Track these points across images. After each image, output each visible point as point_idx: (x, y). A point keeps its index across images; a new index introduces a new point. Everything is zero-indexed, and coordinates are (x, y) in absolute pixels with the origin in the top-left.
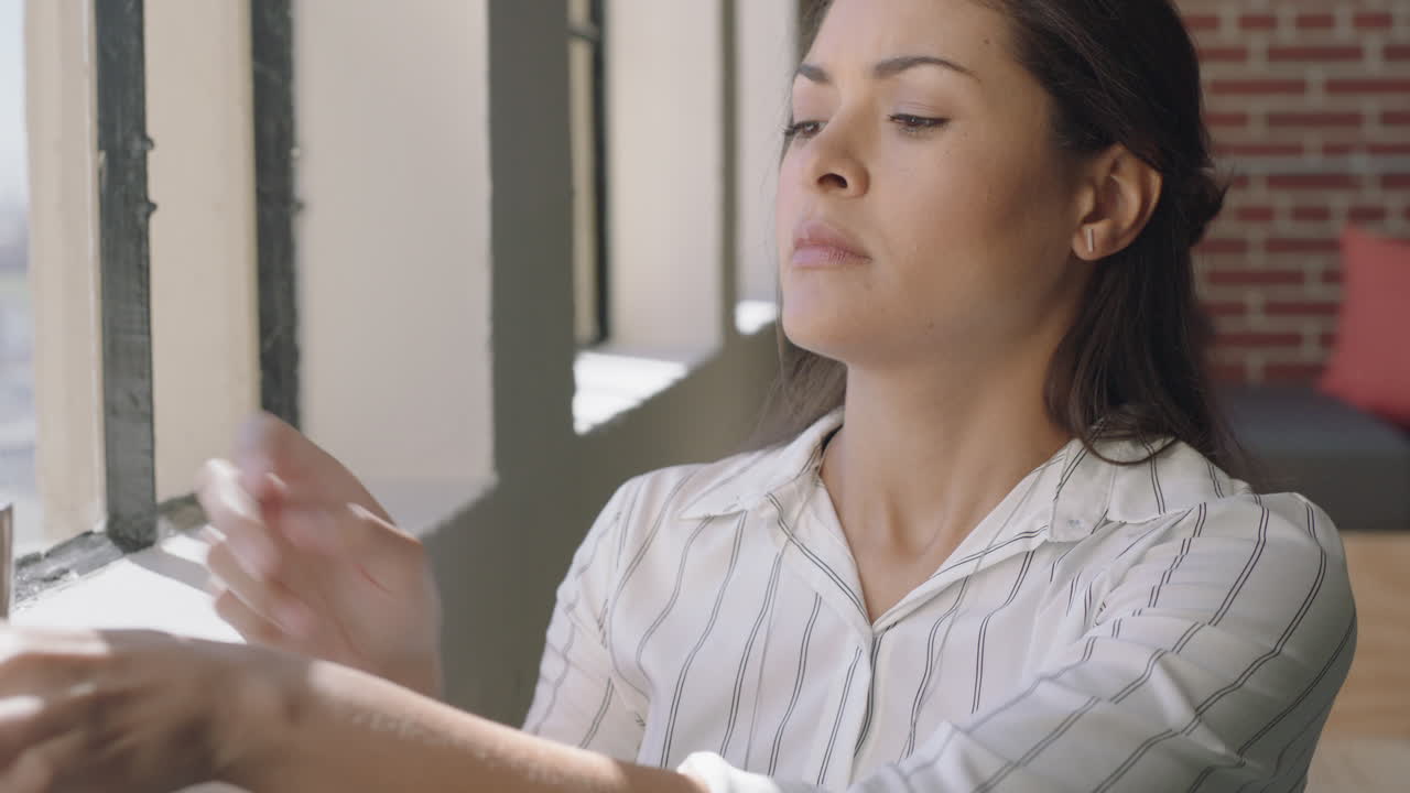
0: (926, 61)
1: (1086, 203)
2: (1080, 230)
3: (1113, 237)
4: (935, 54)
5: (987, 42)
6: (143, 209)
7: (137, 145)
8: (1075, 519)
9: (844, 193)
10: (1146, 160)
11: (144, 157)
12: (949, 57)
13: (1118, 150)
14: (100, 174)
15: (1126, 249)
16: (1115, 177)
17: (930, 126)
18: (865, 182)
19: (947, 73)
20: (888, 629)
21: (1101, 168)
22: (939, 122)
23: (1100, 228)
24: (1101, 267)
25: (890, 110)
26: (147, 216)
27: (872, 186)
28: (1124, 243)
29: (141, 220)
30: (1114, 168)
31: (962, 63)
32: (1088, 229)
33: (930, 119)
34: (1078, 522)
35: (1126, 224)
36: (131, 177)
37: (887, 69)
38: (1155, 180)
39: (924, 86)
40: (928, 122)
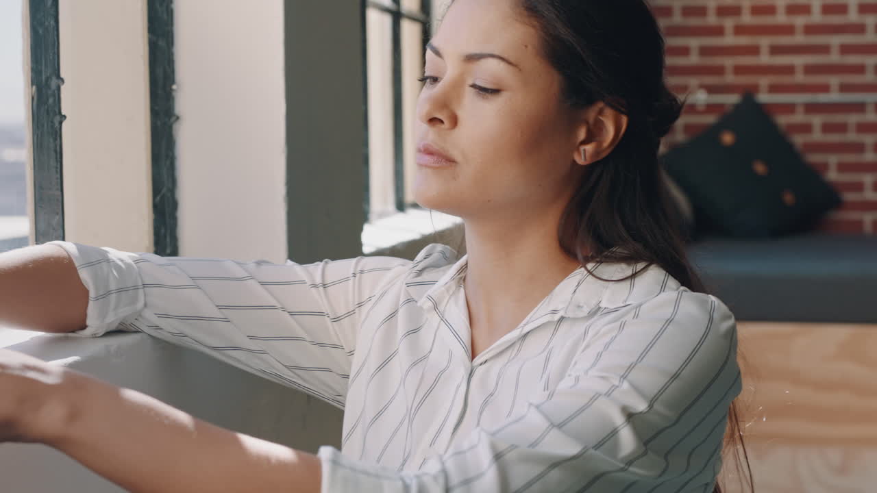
0: (493, 56)
1: (582, 134)
2: (578, 150)
3: (597, 152)
4: (496, 53)
5: (526, 46)
6: (57, 118)
7: (54, 82)
8: (581, 305)
9: (443, 126)
10: (618, 110)
11: (59, 89)
12: (505, 56)
13: (601, 105)
14: (33, 98)
15: (607, 157)
16: (601, 118)
17: (491, 93)
18: (455, 121)
19: (502, 65)
20: (481, 364)
21: (591, 114)
22: (496, 91)
23: (589, 148)
24: (590, 168)
25: (470, 82)
26: (61, 123)
27: (459, 124)
28: (604, 155)
29: (57, 125)
30: (601, 112)
31: (512, 60)
32: (582, 148)
33: (491, 89)
34: (582, 307)
35: (606, 144)
36: (51, 100)
37: (471, 58)
38: (624, 120)
39: (489, 70)
40: (490, 91)
